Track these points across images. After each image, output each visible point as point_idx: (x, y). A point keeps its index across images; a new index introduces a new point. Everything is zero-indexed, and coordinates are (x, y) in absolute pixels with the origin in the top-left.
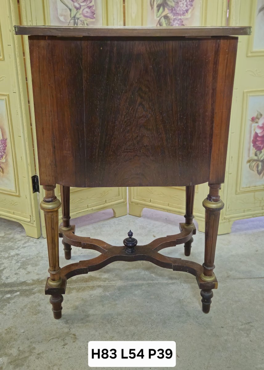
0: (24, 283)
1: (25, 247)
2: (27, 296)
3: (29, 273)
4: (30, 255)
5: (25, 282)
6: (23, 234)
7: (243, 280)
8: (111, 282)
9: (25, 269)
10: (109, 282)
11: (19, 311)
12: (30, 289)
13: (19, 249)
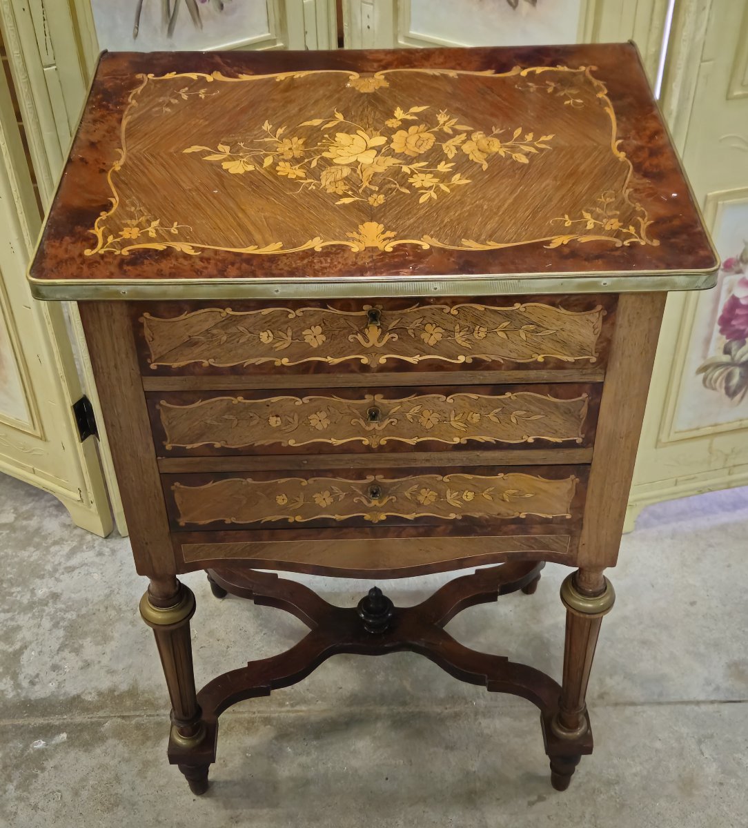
0: (75, 703)
1: (71, 569)
2: (87, 746)
3: (87, 665)
4: (87, 600)
5: (79, 696)
6: (63, 518)
8: (298, 708)
9: (77, 651)
10: (292, 705)
11: (68, 797)
12: (92, 723)
13: (57, 575)
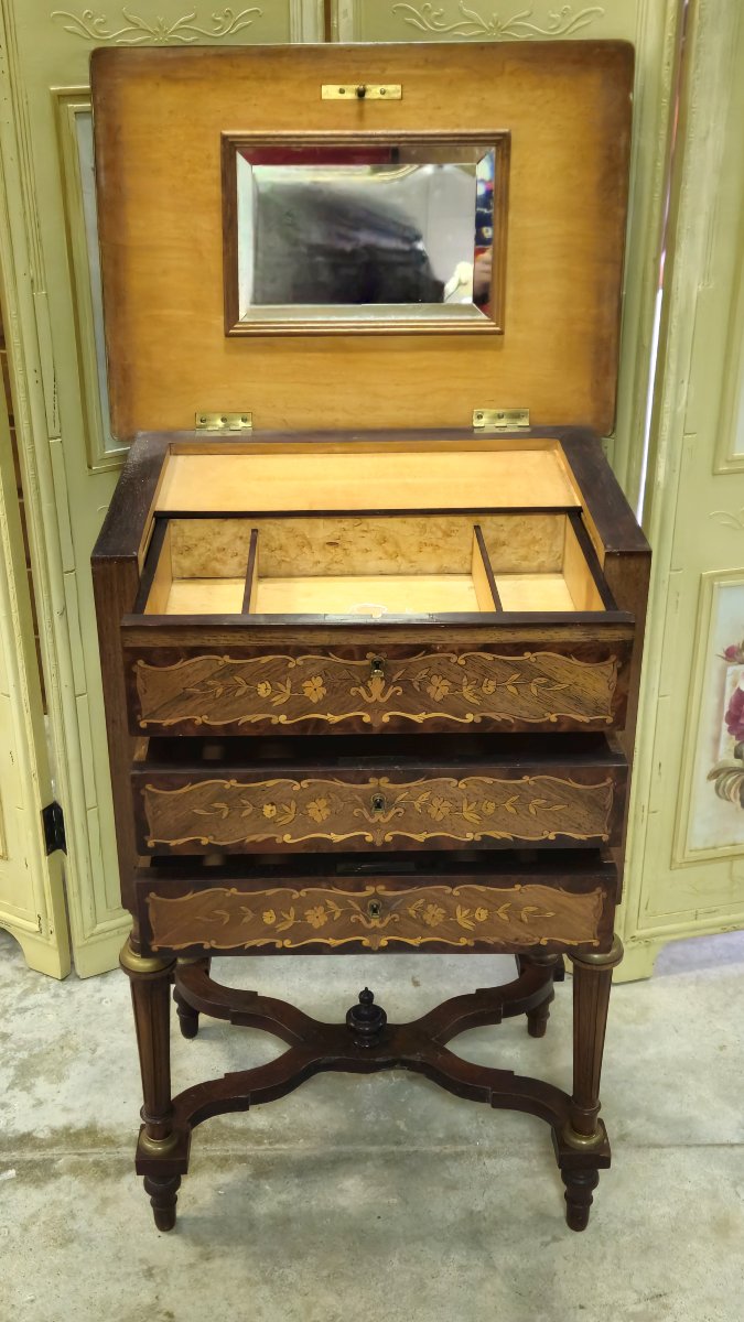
0: (25, 1140)
1: (25, 1010)
2: (38, 1182)
3: (39, 1103)
4: (40, 1040)
5: (29, 1134)
6: (17, 962)
7: (665, 1150)
8: (277, 1146)
9: (28, 1089)
10: (270, 1144)
11: (16, 1232)
12: (44, 1160)
13: (8, 1016)
